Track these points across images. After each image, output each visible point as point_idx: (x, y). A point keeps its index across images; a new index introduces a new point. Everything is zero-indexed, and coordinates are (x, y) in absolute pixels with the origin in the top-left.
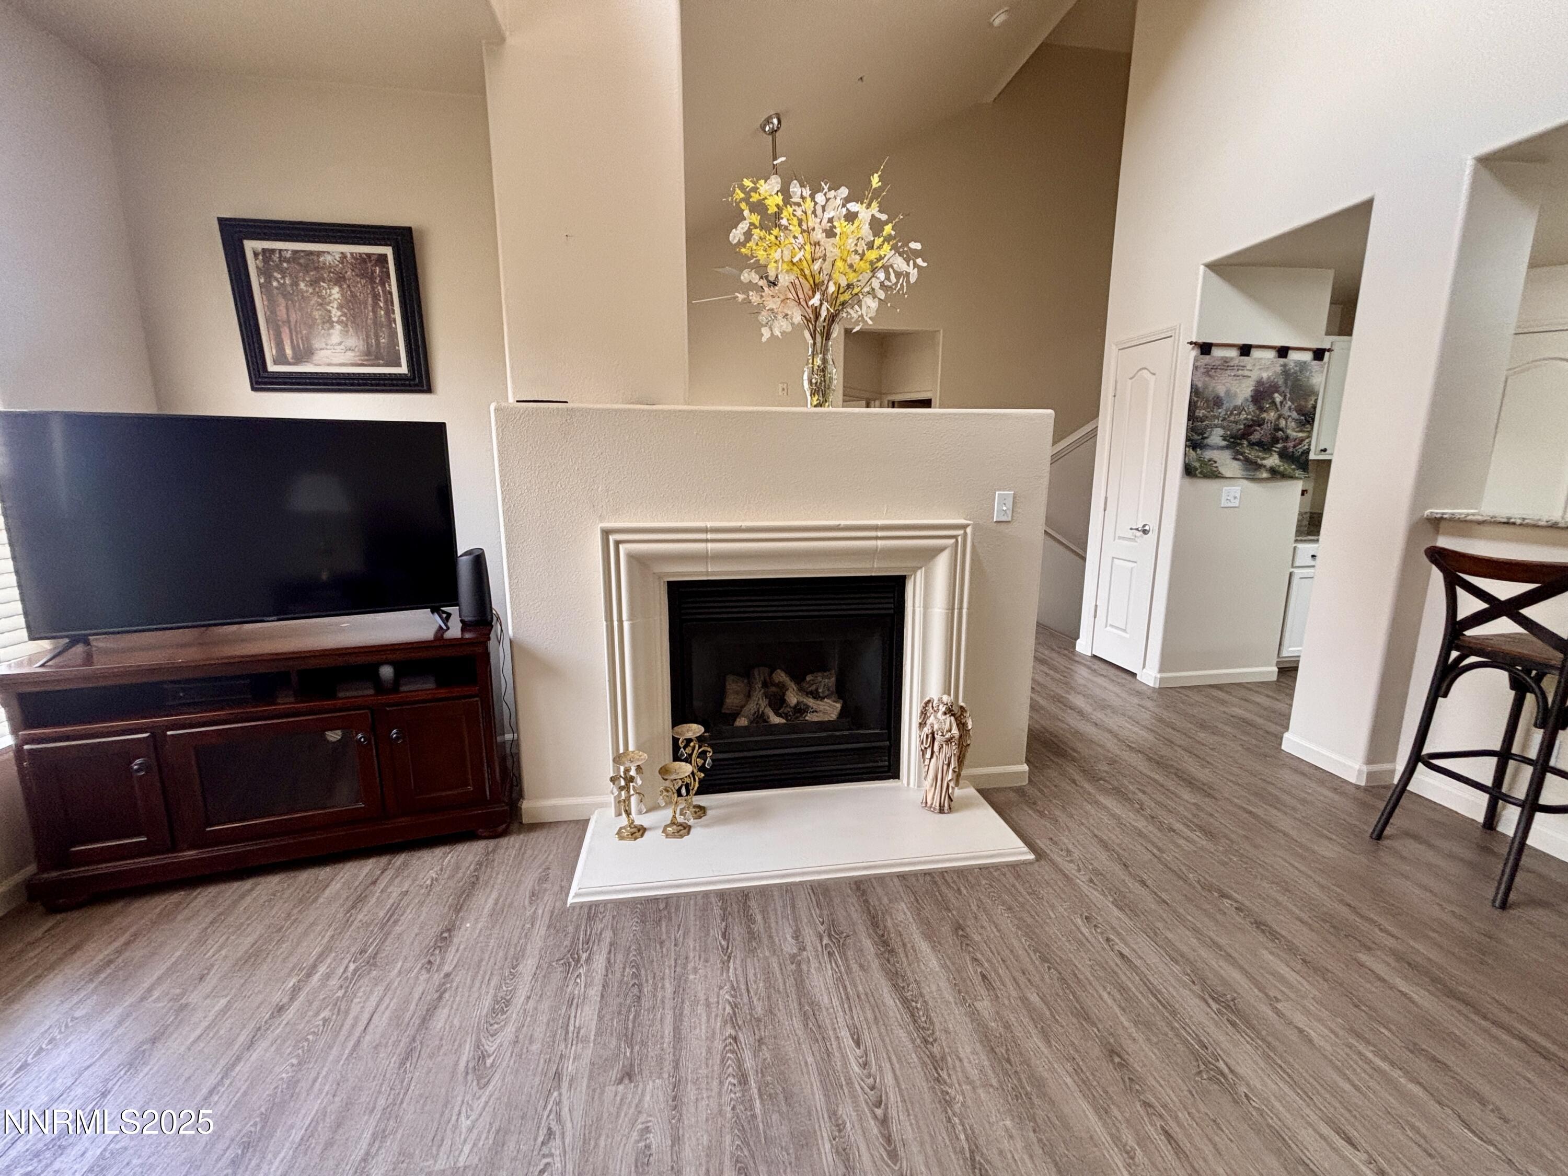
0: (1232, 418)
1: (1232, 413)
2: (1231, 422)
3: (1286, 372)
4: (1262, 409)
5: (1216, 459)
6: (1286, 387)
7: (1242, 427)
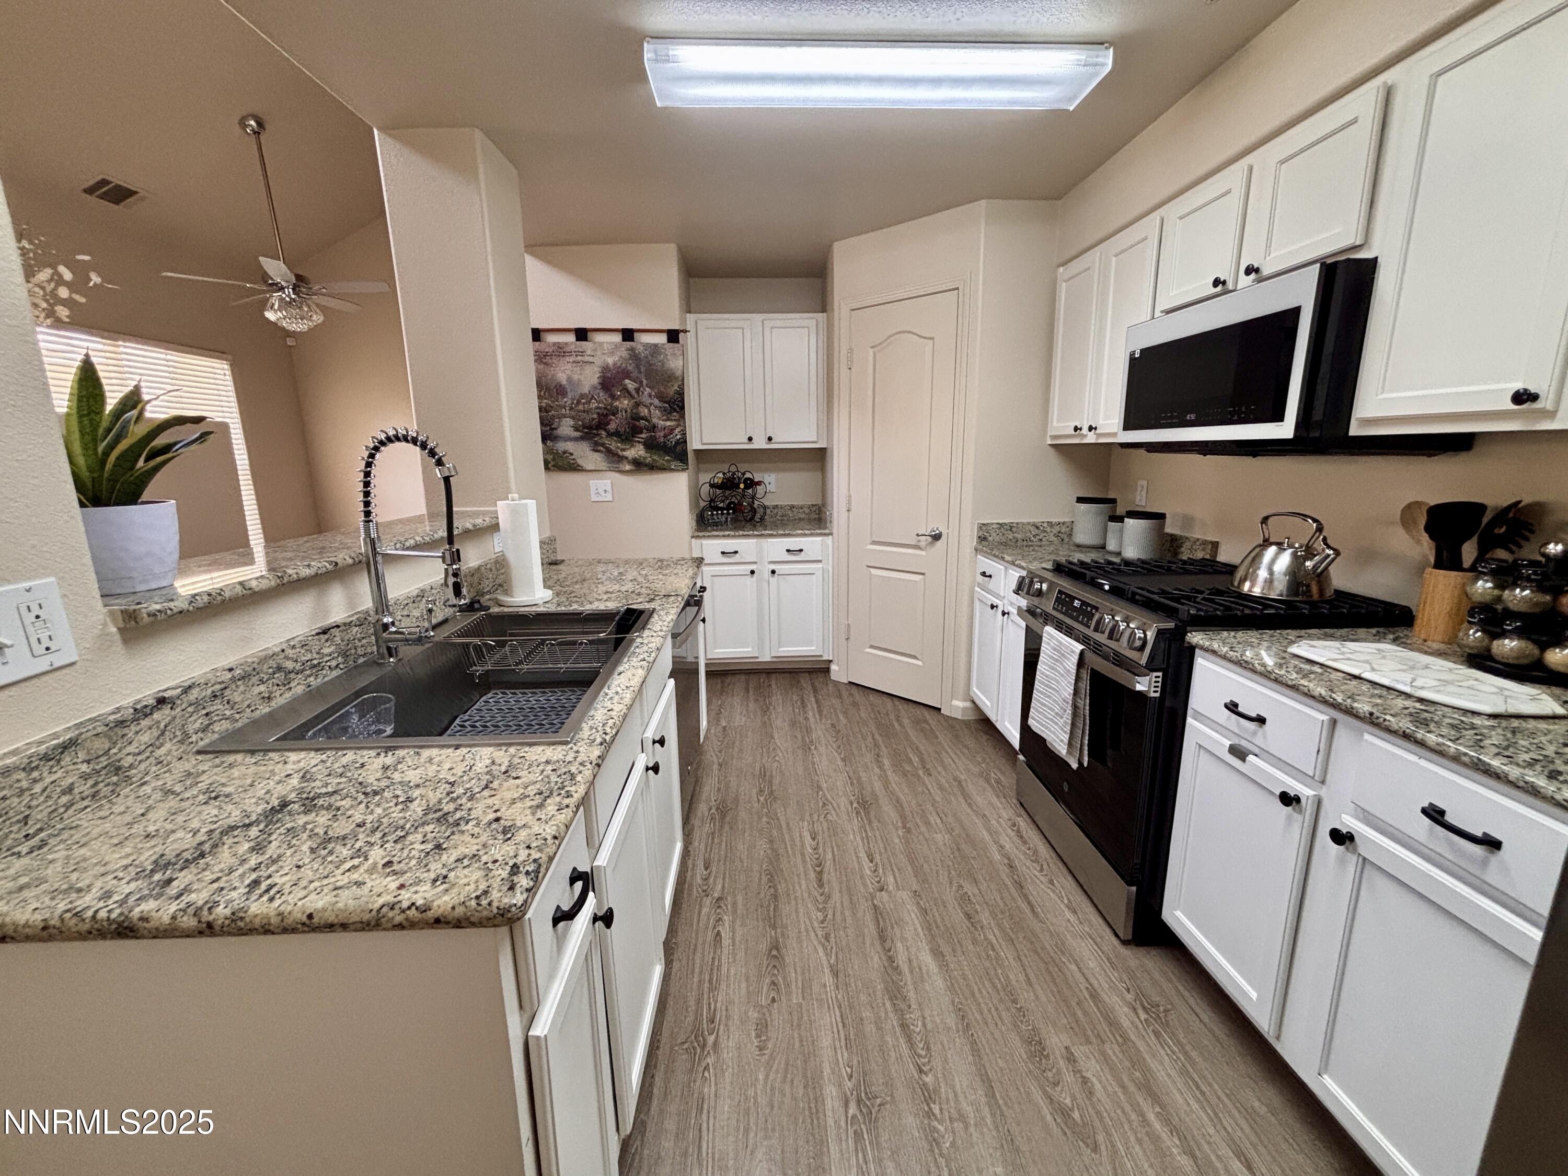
0: (581, 407)
1: (579, 402)
2: (579, 411)
3: (634, 356)
4: (613, 397)
5: (571, 451)
6: (640, 372)
7: (595, 416)
